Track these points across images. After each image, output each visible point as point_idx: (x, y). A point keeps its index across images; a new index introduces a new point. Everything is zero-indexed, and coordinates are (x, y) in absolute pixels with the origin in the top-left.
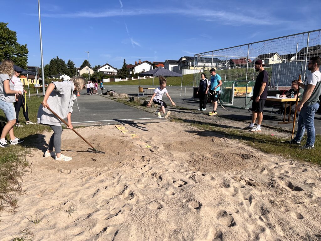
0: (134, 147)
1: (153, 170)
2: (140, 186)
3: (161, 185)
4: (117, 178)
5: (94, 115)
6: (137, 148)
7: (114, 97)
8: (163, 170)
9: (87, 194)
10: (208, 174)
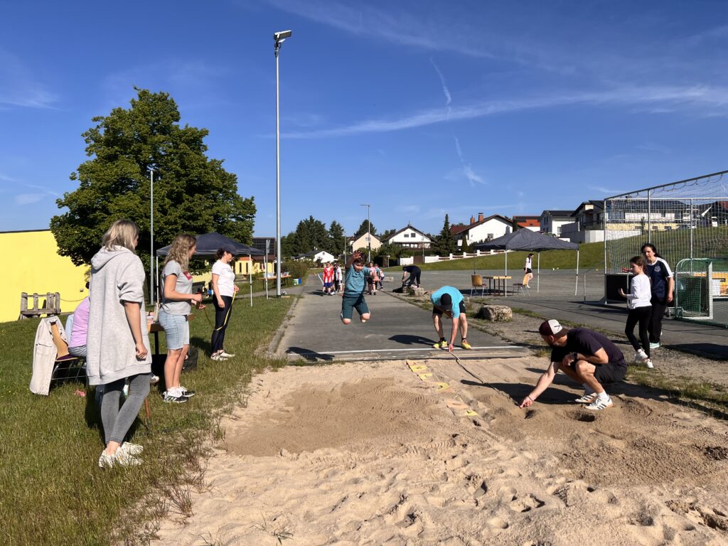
0: (438, 411)
1: (470, 468)
2: (436, 500)
3: (482, 503)
4: (388, 477)
5: (367, 337)
6: (444, 414)
7: (417, 299)
8: (494, 470)
9: (320, 505)
10: (603, 490)
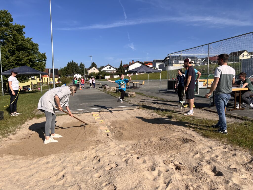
2: (77, 168)
3: (96, 167)
4: (62, 160)
5: (81, 104)
7: (106, 90)
8: (106, 153)
9: (26, 175)
10: (142, 158)
